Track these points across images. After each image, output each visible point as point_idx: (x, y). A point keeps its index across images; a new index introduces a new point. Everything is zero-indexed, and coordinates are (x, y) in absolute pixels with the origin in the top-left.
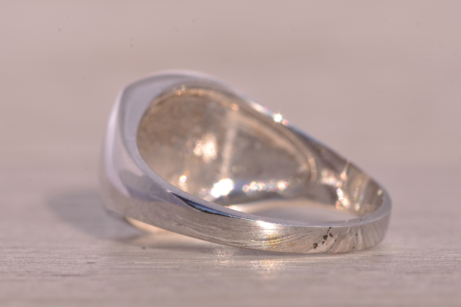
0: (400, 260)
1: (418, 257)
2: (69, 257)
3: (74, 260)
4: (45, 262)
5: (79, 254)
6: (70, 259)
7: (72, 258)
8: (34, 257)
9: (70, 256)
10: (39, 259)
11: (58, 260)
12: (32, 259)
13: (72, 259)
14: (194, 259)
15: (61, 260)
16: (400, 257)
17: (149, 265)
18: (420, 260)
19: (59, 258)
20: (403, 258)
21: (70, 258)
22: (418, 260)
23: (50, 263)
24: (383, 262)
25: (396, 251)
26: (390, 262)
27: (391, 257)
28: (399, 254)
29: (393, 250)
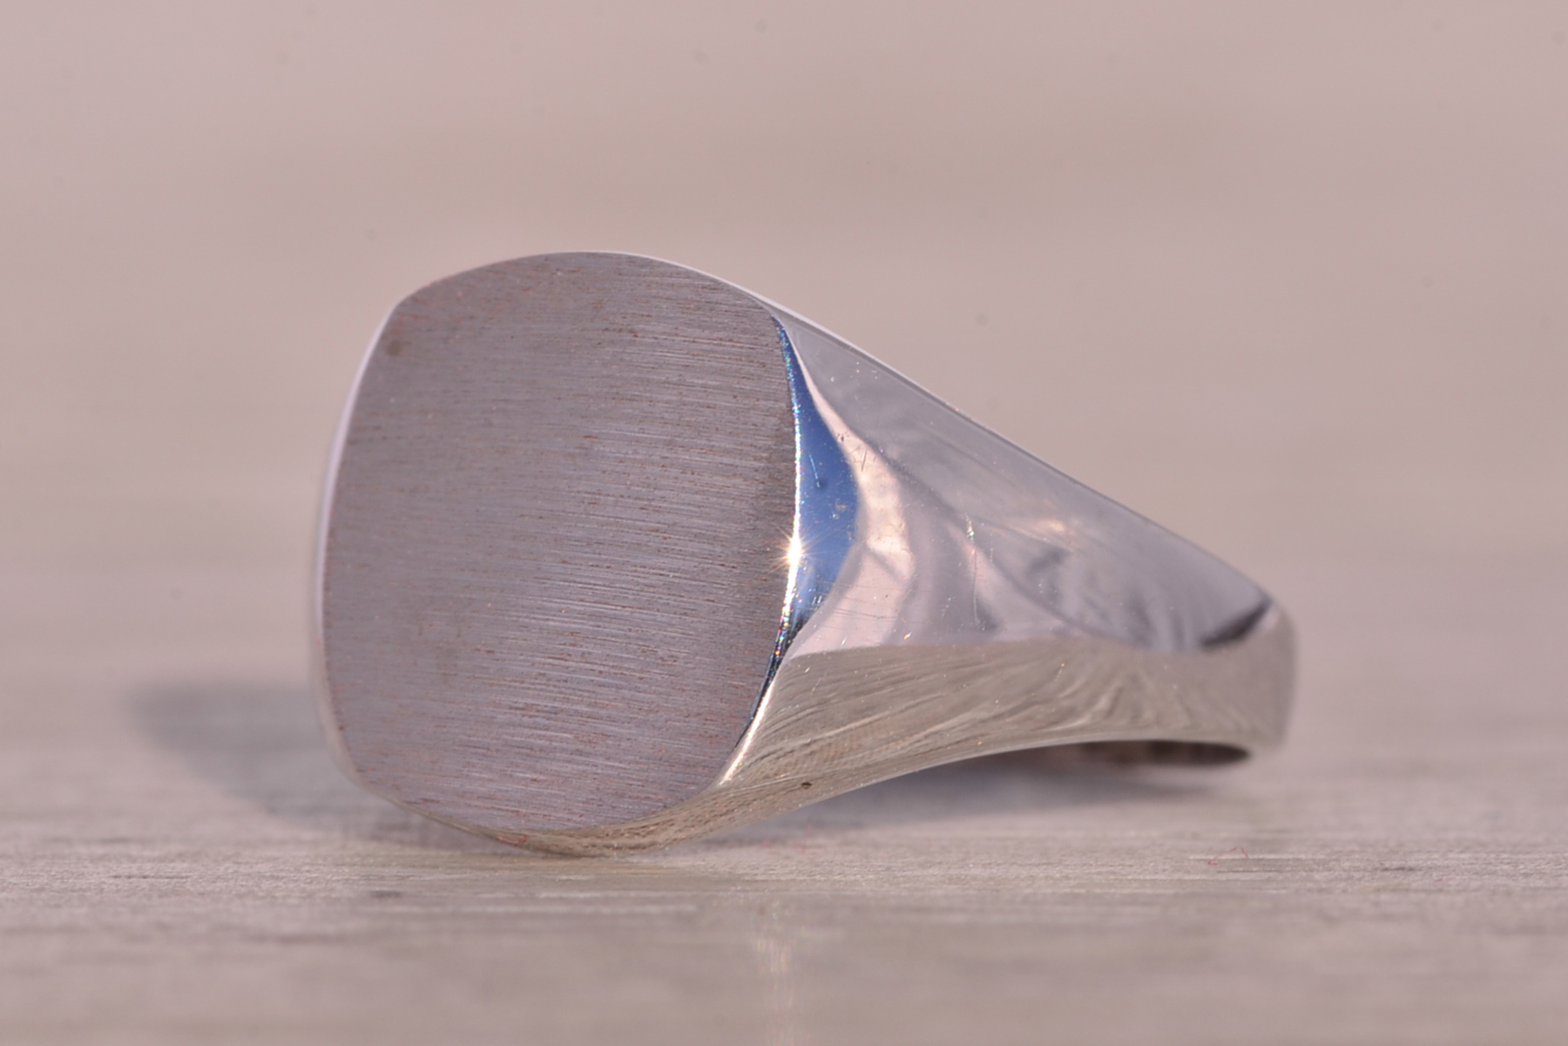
0: (1475, 884)
1: (1541, 873)
2: (308, 875)
3: (324, 885)
4: (220, 892)
5: (343, 865)
6: (310, 883)
7: (316, 877)
8: (184, 874)
9: (308, 871)
10: (200, 880)
11: (266, 885)
12: (175, 880)
13: (318, 883)
14: (748, 881)
15: (277, 887)
16: (1477, 874)
17: (587, 902)
18: (1545, 885)
19: (272, 877)
20: (1487, 876)
21: (307, 878)
22: (1541, 883)
23: (240, 896)
24: (1416, 891)
25: (1462, 852)
26: (1440, 891)
27: (1443, 875)
28: (1472, 864)
29: (1451, 851)
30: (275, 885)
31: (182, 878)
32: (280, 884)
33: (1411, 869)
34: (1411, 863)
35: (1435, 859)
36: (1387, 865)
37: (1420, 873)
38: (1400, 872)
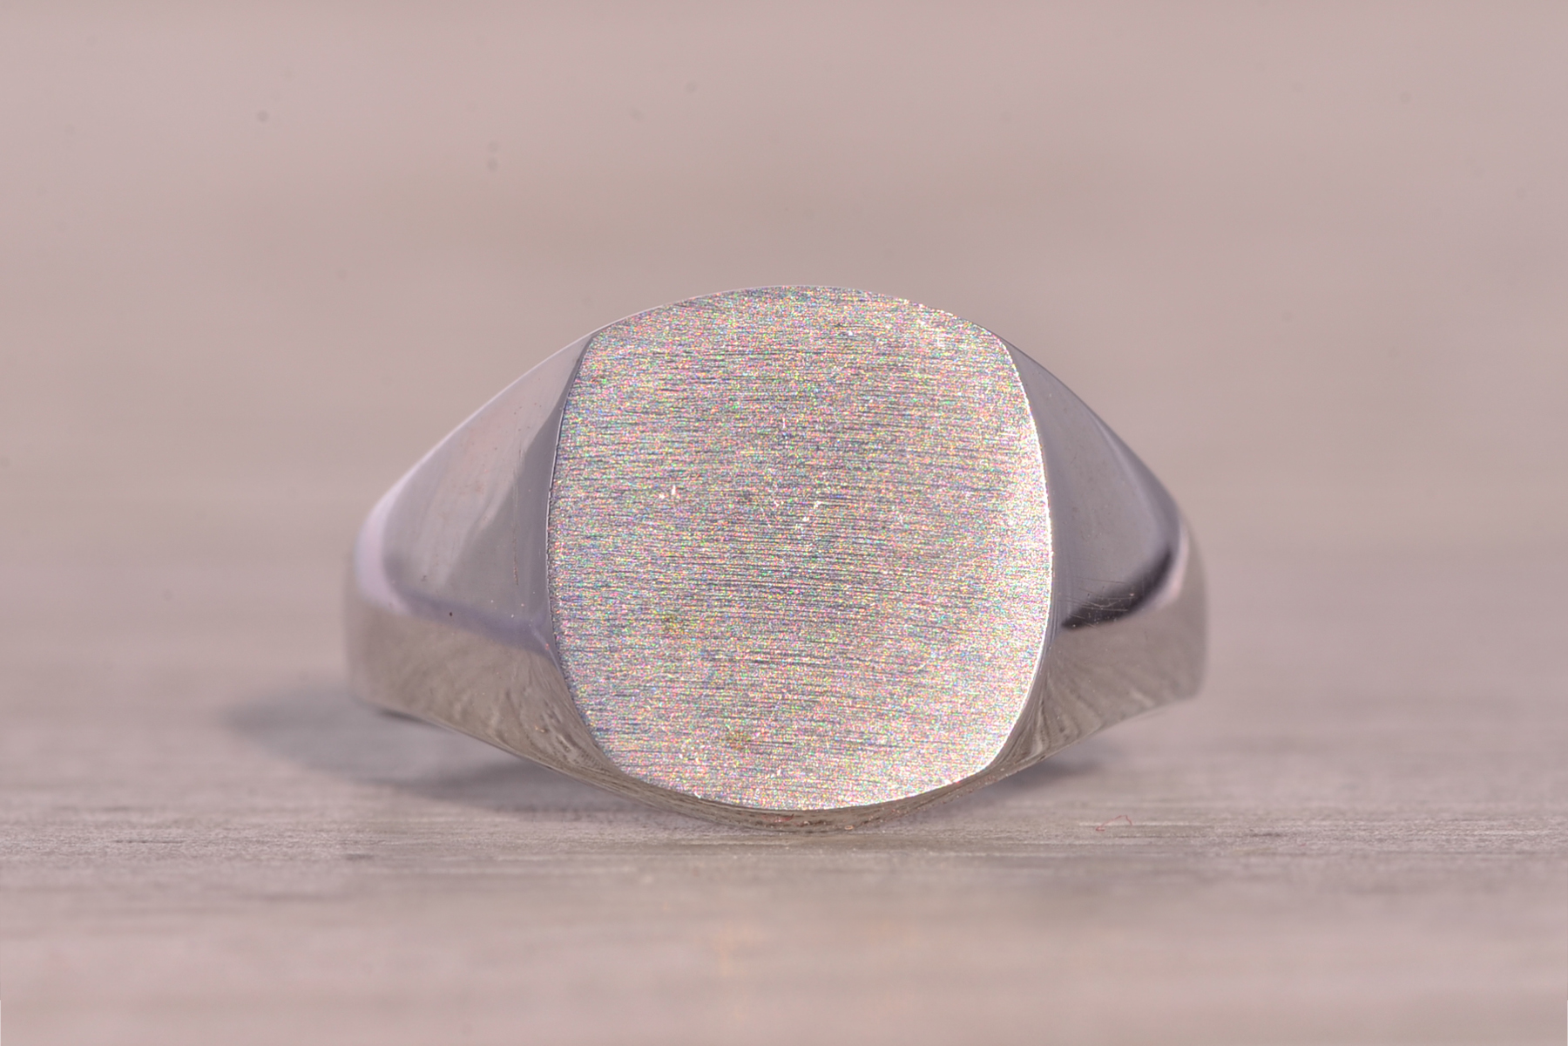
0: (1335, 848)
1: (1394, 838)
2: (290, 840)
3: (304, 849)
4: (211, 855)
5: (321, 830)
6: (291, 847)
7: (298, 843)
8: (179, 840)
9: (290, 837)
10: (193, 845)
11: (252, 849)
12: (171, 844)
13: (299, 847)
14: (684, 845)
15: (262, 850)
16: (1337, 839)
18: (1398, 850)
19: (258, 842)
20: (1346, 842)
21: (290, 843)
22: (1394, 848)
23: (229, 859)
24: (1282, 855)
25: (1323, 820)
26: (1304, 854)
27: (1306, 841)
28: (1332, 830)
29: (1314, 819)
30: (260, 848)
31: (177, 842)
32: (265, 848)
33: (1278, 835)
34: (1278, 829)
35: (1299, 826)
36: (1256, 831)
37: (1285, 838)
38: (1268, 837)
